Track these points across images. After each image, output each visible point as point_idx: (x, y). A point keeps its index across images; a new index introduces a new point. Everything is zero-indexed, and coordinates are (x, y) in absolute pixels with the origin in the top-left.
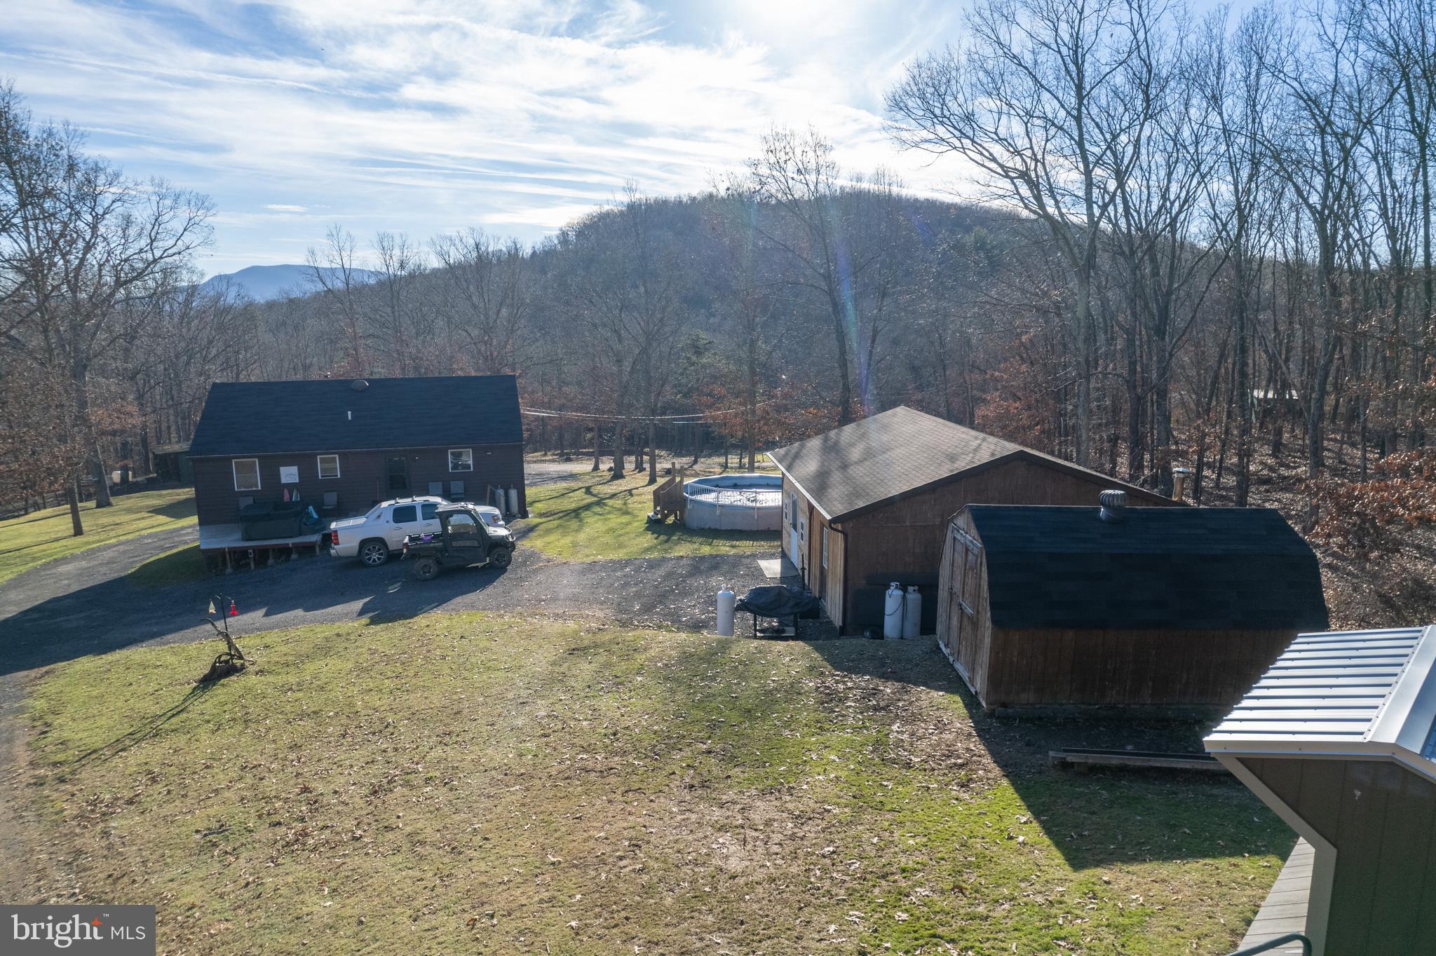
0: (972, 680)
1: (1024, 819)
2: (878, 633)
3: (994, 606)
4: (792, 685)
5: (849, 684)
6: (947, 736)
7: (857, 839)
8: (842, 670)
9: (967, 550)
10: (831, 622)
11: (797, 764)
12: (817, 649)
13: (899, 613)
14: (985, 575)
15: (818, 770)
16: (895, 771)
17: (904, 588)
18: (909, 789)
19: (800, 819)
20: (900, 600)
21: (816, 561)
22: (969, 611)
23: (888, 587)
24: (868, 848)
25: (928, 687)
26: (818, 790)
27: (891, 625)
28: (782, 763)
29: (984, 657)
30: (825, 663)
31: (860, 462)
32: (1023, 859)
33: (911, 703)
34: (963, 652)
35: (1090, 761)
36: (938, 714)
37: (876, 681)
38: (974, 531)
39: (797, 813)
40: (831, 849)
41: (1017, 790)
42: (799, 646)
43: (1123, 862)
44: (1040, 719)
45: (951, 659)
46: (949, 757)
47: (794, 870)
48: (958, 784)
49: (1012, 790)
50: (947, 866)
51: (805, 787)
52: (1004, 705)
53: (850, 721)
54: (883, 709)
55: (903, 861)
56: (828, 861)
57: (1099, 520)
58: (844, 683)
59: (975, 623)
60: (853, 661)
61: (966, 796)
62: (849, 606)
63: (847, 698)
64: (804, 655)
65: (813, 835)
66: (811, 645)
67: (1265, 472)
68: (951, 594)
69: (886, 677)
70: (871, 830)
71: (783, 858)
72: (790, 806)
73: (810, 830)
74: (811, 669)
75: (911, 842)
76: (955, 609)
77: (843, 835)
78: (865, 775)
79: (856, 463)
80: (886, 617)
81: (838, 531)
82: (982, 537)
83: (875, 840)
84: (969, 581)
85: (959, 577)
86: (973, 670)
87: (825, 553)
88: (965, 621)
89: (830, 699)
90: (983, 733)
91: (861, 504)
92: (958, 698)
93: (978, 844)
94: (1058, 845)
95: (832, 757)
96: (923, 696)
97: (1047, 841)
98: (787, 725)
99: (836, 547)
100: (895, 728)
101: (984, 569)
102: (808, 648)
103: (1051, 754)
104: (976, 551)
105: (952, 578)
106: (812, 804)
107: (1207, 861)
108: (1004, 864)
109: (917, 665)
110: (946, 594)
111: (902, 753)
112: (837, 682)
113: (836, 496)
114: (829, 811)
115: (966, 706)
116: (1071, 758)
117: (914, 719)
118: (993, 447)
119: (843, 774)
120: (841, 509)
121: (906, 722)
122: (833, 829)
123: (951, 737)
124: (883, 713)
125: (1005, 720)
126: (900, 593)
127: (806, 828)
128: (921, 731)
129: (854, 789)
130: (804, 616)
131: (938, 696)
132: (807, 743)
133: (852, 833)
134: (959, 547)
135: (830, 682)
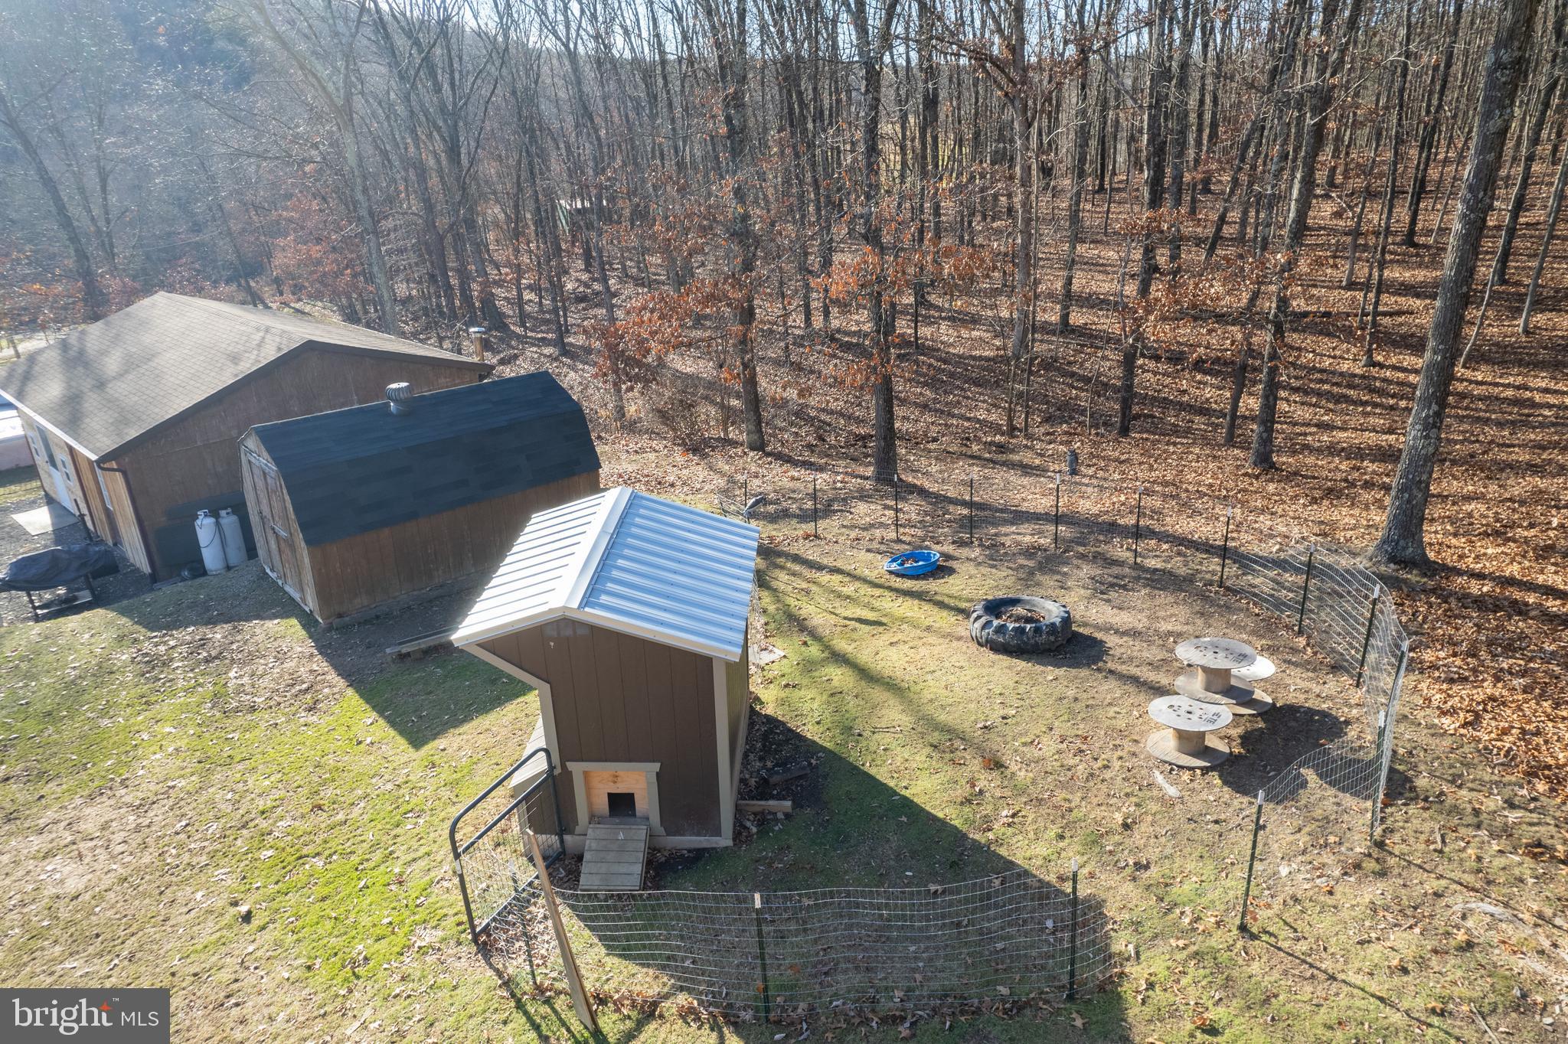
0: (304, 600)
1: (370, 721)
2: (199, 570)
3: (304, 527)
4: (100, 665)
5: (172, 643)
6: (289, 665)
7: (211, 803)
8: (159, 629)
9: (264, 474)
10: (137, 570)
11: (127, 752)
12: (123, 612)
13: (217, 541)
14: (287, 498)
15: (151, 749)
16: (240, 720)
17: (214, 514)
18: (257, 732)
19: (142, 807)
20: (213, 527)
21: (95, 503)
22: (283, 534)
23: (196, 517)
24: (223, 807)
25: (262, 619)
26: (158, 770)
27: (211, 557)
28: (107, 757)
29: (308, 577)
30: (136, 627)
31: (121, 375)
32: (372, 758)
33: (245, 643)
34: (289, 575)
35: (423, 646)
36: (276, 644)
37: (203, 629)
38: (265, 454)
39: (138, 802)
40: (184, 823)
41: (362, 696)
42: (98, 615)
43: (455, 727)
44: (378, 617)
45: (280, 582)
46: (293, 685)
47: (147, 859)
48: (305, 710)
49: (357, 697)
50: (304, 791)
51: (141, 772)
52: (340, 616)
53: (181, 683)
54: (216, 658)
55: (261, 804)
56: (183, 836)
57: (390, 414)
58: (165, 643)
59: (292, 547)
60: (170, 615)
61: (315, 718)
62: (154, 549)
63: (172, 659)
64: (109, 624)
65: (161, 817)
66: (113, 610)
67: (581, 289)
68: (262, 518)
69: (212, 622)
70: (223, 788)
71: (131, 854)
72: (128, 799)
73: (157, 814)
74: (120, 639)
75: (267, 782)
76: (270, 533)
77: (194, 805)
78: (207, 735)
79: (114, 378)
80: (204, 551)
81: (113, 470)
82: (274, 459)
83: (229, 796)
84: (275, 504)
85: (265, 501)
86: (302, 590)
87: (105, 493)
88: (283, 545)
89: (152, 665)
90: (325, 649)
91: (133, 433)
92: (294, 621)
93: (330, 760)
94: (402, 733)
95: (168, 730)
96: (258, 631)
97: (392, 732)
98: (104, 713)
99: (116, 489)
100: (232, 674)
101: (285, 491)
102: (111, 615)
103: (388, 651)
104: (273, 474)
105: (258, 502)
106: (153, 787)
107: (520, 700)
108: (356, 768)
109: (245, 599)
110: (257, 519)
111: (244, 698)
112: (156, 645)
113: (97, 427)
114: (173, 787)
115: (304, 626)
116: (405, 649)
117: (251, 657)
118: (278, 339)
119: (182, 743)
120: (109, 444)
121: (243, 663)
122: (182, 803)
123: (293, 664)
124: (217, 662)
125: (344, 629)
126: (211, 520)
127: (151, 814)
128: (261, 668)
129: (198, 753)
130: (96, 575)
131: (273, 625)
132: (134, 725)
133: (202, 799)
134: (256, 471)
135: (147, 647)
